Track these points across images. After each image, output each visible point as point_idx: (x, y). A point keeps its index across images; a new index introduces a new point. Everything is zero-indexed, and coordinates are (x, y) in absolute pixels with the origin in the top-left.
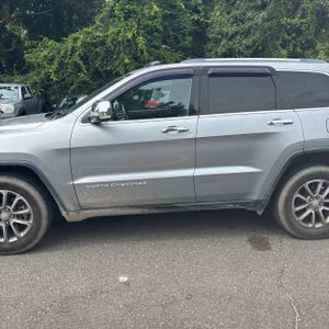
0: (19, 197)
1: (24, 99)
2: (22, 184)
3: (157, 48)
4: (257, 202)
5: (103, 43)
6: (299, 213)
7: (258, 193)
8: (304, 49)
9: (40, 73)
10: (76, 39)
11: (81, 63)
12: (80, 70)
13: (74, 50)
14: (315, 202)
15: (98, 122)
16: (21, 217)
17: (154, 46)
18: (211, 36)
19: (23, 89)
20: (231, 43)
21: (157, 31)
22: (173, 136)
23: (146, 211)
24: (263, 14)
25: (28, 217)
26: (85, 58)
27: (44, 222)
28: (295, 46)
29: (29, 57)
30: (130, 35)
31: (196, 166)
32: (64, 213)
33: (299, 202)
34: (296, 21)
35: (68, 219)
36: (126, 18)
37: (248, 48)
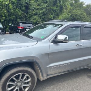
17: (14, 8)
18: (30, 8)
20: (37, 11)
21: (15, 4)
28: (54, 15)
30: (7, 3)
37: (42, 13)
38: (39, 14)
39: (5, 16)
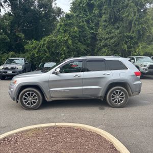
0: (34, 94)
1: (25, 63)
2: (36, 90)
3: (77, 44)
4: (101, 96)
5: (55, 42)
6: (113, 100)
7: (101, 94)
8: (134, 45)
9: (30, 53)
10: (45, 40)
11: (47, 49)
12: (46, 52)
13: (44, 44)
14: (118, 97)
15: (57, 74)
16: (34, 99)
17: (75, 43)
18: (98, 38)
19: (25, 60)
20: (106, 42)
21: (77, 37)
22: (77, 77)
23: (69, 99)
24: (118, 31)
25: (36, 99)
26: (48, 48)
27: (41, 101)
29: (26, 47)
30: (65, 39)
31: (83, 86)
32: (46, 99)
33: (113, 97)
34: (130, 34)
35: (48, 101)
36: (64, 33)
37: (113, 43)
38: (109, 45)
39: (65, 54)
